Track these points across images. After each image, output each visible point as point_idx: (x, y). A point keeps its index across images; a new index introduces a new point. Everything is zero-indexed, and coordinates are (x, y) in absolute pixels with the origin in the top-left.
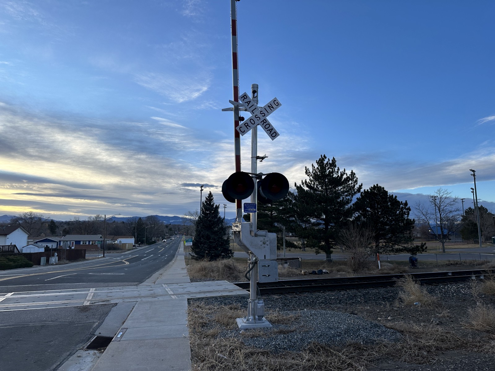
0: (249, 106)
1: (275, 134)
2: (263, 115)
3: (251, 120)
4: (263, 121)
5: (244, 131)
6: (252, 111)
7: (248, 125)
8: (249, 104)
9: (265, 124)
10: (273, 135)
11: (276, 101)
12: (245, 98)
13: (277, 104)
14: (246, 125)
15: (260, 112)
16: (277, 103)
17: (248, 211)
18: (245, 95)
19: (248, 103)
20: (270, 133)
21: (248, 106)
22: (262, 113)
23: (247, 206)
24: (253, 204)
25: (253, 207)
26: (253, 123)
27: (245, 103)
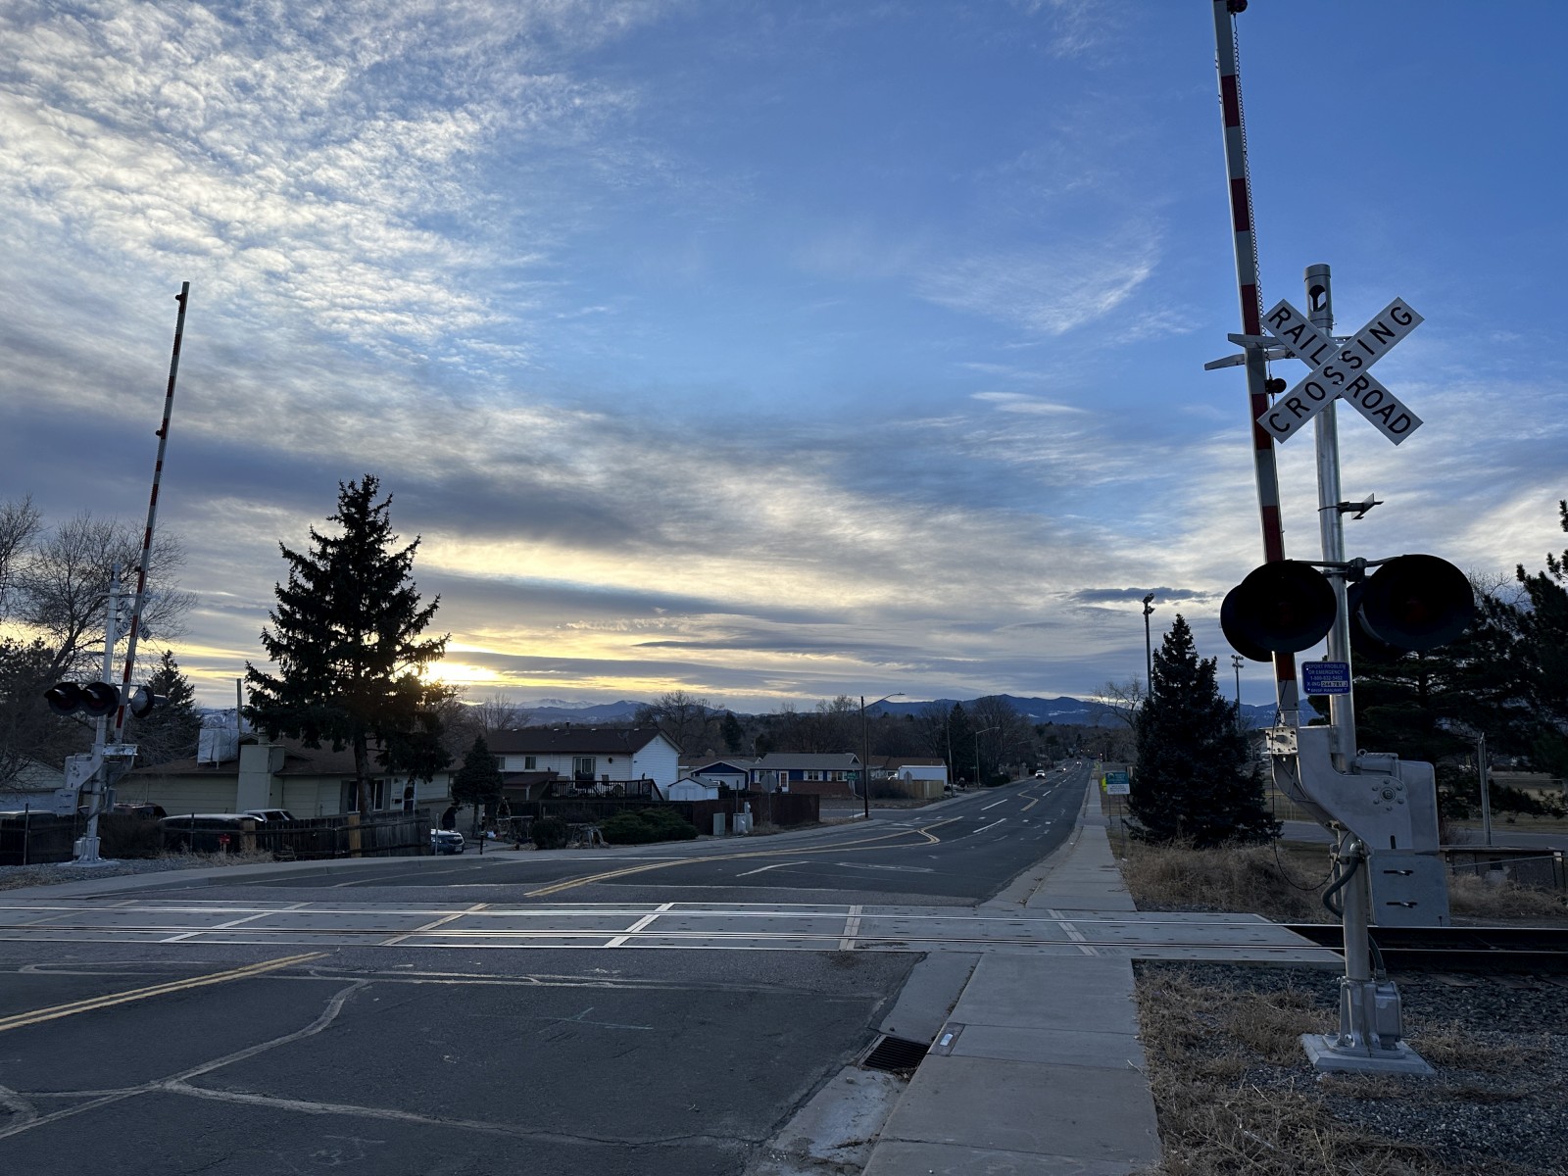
0: (1301, 342)
1: (1404, 421)
2: (1355, 362)
3: (1311, 388)
4: (1355, 383)
5: (1288, 426)
6: (1312, 357)
7: (1299, 405)
8: (1297, 336)
9: (1363, 393)
10: (1396, 427)
11: (1399, 308)
12: (1282, 319)
13: (1406, 319)
14: (1294, 404)
15: (1343, 355)
16: (1406, 315)
17: (1320, 687)
18: (1284, 309)
19: (1297, 332)
20: (1385, 422)
21: (1295, 342)
22: (1347, 357)
23: (1313, 672)
24: (1335, 666)
25: (1335, 675)
26: (1319, 394)
27: (1285, 333)
